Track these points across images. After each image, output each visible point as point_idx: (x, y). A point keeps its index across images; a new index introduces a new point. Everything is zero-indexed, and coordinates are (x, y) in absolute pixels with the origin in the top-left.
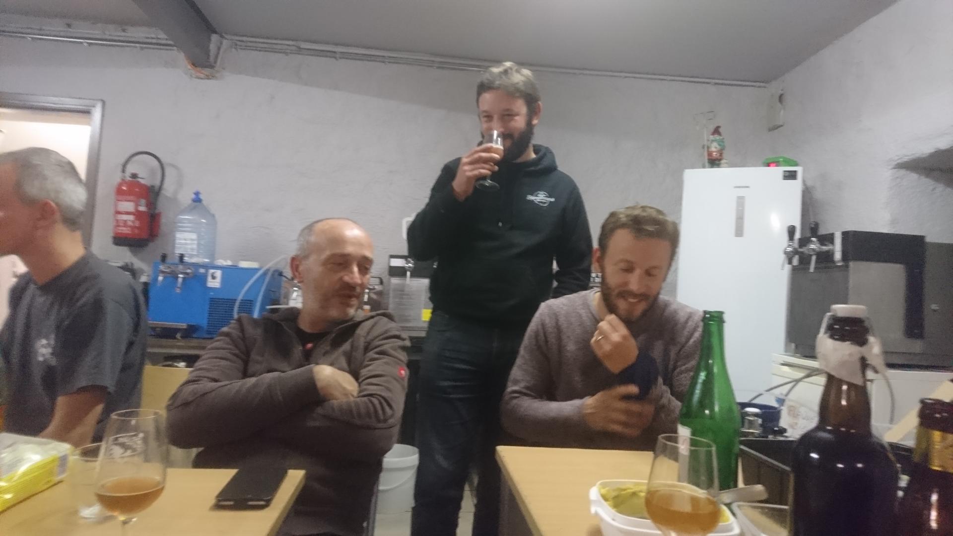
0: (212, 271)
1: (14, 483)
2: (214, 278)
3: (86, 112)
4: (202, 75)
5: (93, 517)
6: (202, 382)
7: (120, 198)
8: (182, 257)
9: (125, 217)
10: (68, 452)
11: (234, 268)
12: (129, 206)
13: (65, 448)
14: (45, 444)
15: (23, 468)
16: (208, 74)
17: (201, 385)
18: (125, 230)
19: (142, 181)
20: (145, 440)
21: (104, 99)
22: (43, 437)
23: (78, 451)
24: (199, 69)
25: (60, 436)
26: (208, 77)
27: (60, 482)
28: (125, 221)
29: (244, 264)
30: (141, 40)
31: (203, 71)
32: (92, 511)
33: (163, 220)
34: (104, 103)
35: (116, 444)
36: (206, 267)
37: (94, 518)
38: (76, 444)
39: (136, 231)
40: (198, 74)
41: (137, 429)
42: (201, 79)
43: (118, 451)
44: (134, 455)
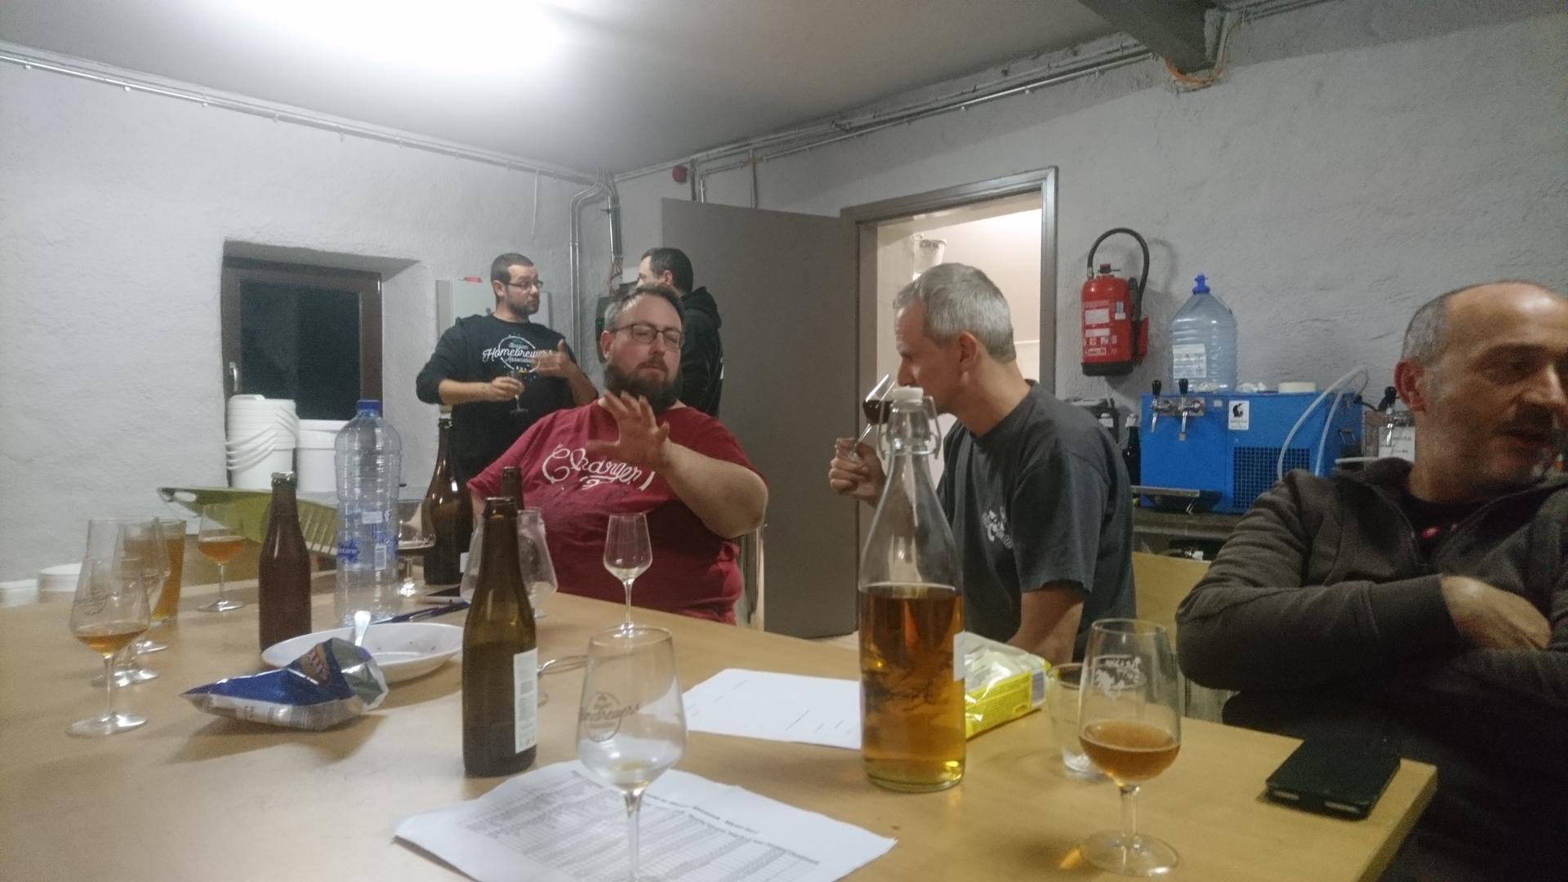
0: (1233, 404)
1: (985, 701)
2: (1237, 413)
3: (1036, 190)
4: (1194, 84)
5: (1082, 770)
6: (1230, 583)
7: (1090, 304)
8: (1184, 384)
9: (1097, 333)
10: (1044, 670)
11: (1272, 395)
12: (1101, 315)
13: (1039, 663)
14: (1017, 654)
15: (992, 683)
16: (1204, 79)
17: (1228, 589)
18: (1099, 352)
19: (1117, 275)
20: (1145, 668)
21: (1057, 164)
22: (1012, 644)
23: (1055, 671)
24: (1189, 75)
25: (1032, 647)
26: (1205, 85)
27: (1037, 710)
28: (1098, 339)
29: (1288, 388)
30: (1100, 60)
31: (1196, 78)
32: (1079, 762)
33: (1152, 330)
34: (1057, 170)
35: (1103, 669)
36: (1225, 397)
37: (1084, 773)
38: (1053, 662)
39: (1114, 351)
40: (1189, 85)
41: (1131, 650)
42: (1194, 90)
43: (1106, 680)
44: (1130, 689)
